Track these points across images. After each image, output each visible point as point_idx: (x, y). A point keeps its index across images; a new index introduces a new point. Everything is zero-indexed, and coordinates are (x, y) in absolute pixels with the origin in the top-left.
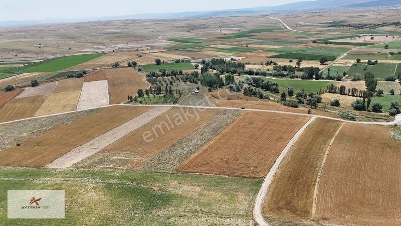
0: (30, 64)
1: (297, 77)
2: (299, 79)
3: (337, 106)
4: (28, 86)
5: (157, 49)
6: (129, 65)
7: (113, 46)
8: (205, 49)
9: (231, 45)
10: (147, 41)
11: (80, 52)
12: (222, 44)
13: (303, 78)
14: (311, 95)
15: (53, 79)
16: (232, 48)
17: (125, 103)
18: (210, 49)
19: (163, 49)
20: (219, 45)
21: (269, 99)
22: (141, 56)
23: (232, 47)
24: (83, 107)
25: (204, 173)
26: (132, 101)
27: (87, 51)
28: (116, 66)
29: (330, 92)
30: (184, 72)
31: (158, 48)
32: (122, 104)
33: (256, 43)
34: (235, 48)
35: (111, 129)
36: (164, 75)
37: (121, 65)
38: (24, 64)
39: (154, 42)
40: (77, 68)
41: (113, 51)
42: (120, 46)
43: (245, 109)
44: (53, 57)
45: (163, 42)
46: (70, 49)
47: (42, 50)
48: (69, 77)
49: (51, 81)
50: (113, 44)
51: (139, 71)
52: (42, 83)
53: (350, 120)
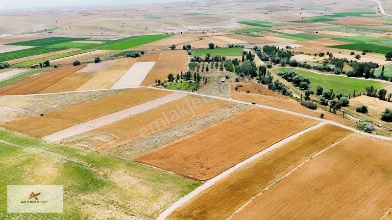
0: (108, 41)
1: (344, 73)
2: (345, 76)
3: (363, 113)
4: (92, 62)
5: (222, 31)
6: (184, 48)
7: (185, 27)
8: (271, 33)
9: (301, 31)
10: (217, 24)
11: (153, 32)
12: (292, 29)
13: (350, 75)
14: (339, 97)
15: (114, 57)
16: (299, 34)
17: (152, 87)
18: (274, 34)
19: (229, 32)
20: (288, 30)
21: (292, 96)
22: (201, 39)
23: (300, 32)
24: (117, 86)
25: (155, 166)
26: (159, 85)
27: (161, 31)
28: (173, 48)
29: (368, 95)
30: (228, 58)
31: (224, 30)
32: (150, 87)
33: (331, 29)
34: (303, 34)
35: (120, 110)
36: (207, 60)
37: (177, 47)
38: (103, 41)
39: (224, 24)
40: (139, 48)
41: (182, 33)
42: (190, 28)
43: (256, 105)
44: (130, 36)
45: (234, 25)
46: (146, 29)
47: (123, 29)
48: (128, 56)
49: (112, 59)
50: (186, 25)
51: (189, 54)
52: (104, 60)
53: (365, 131)
